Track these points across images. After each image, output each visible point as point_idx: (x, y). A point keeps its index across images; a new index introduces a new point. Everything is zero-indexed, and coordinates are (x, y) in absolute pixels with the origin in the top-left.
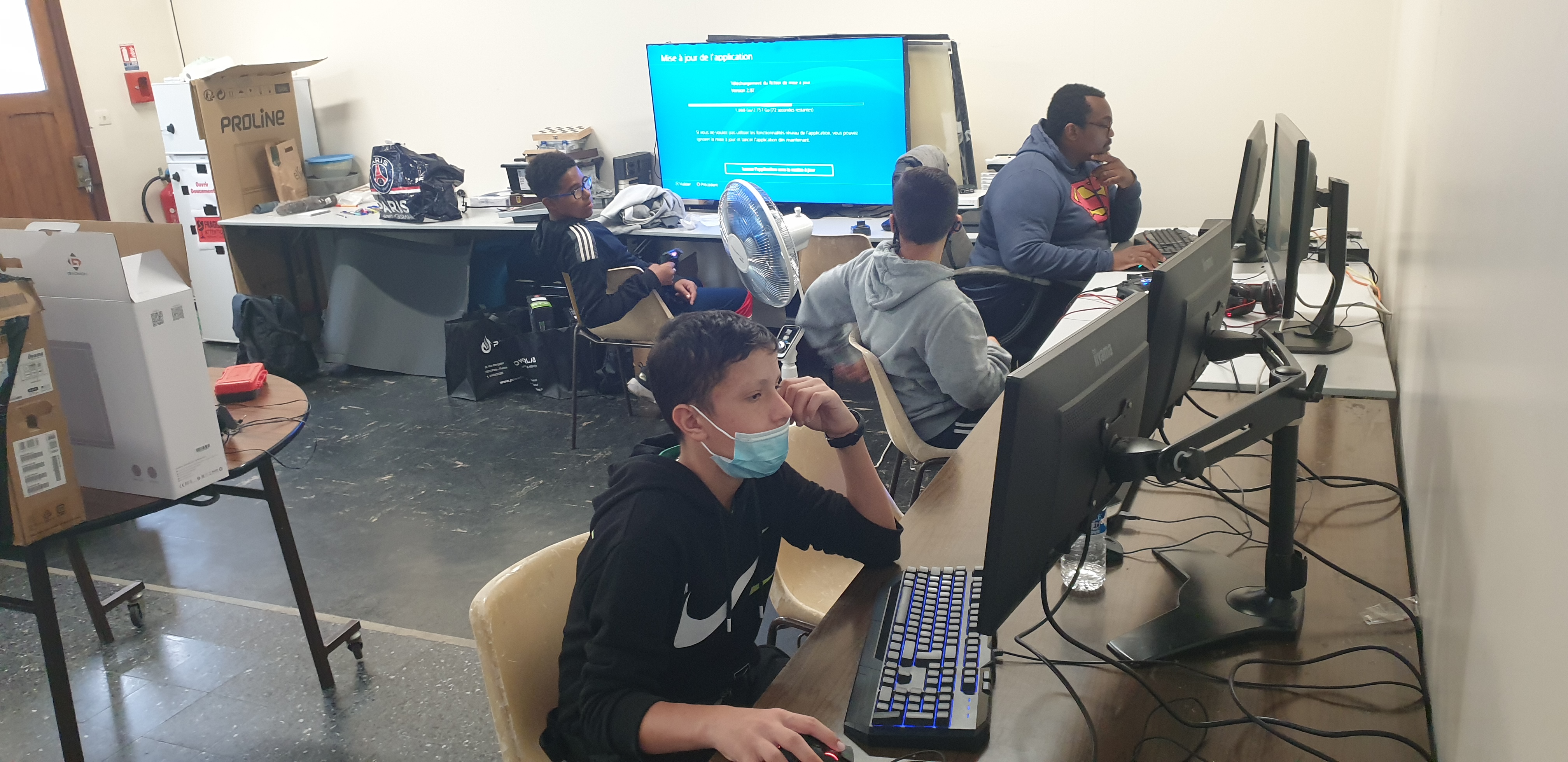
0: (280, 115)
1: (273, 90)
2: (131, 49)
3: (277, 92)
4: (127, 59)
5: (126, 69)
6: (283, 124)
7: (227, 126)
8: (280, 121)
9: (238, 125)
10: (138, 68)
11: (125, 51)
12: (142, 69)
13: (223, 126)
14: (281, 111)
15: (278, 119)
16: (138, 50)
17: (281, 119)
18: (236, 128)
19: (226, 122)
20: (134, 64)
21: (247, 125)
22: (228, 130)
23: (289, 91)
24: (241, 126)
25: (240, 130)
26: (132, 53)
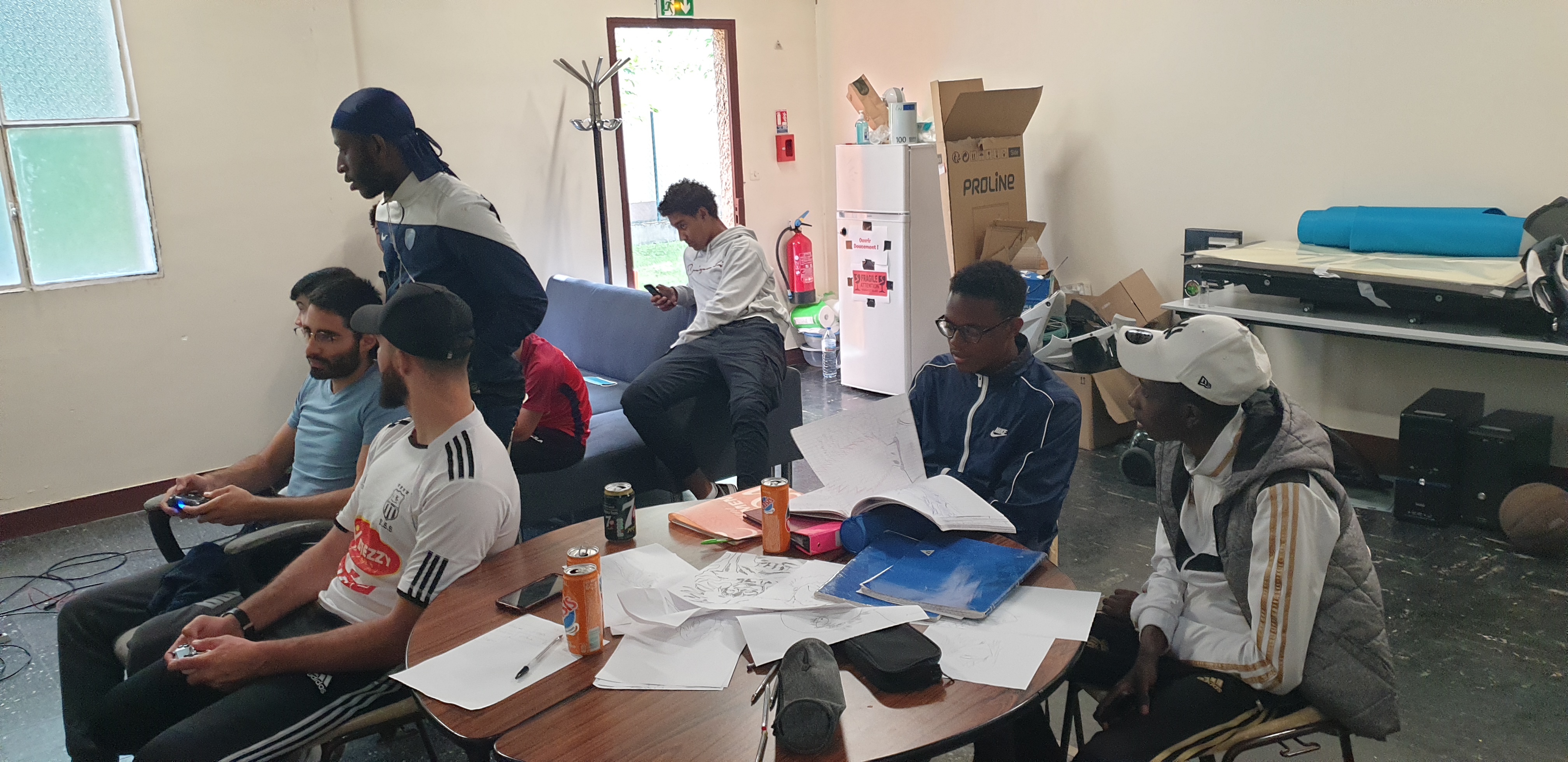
0: (1011, 179)
1: (1007, 155)
2: (784, 114)
3: (1010, 156)
4: (779, 123)
5: (778, 132)
6: (1013, 188)
7: (969, 188)
8: (1011, 185)
9: (977, 188)
10: (787, 131)
11: (779, 116)
12: (790, 133)
13: (965, 188)
14: (1012, 175)
15: (1009, 183)
16: (790, 116)
17: (1012, 183)
18: (975, 191)
19: (968, 184)
20: (785, 128)
21: (984, 188)
22: (969, 192)
23: (1019, 155)
24: (979, 189)
25: (978, 192)
26: (784, 118)
